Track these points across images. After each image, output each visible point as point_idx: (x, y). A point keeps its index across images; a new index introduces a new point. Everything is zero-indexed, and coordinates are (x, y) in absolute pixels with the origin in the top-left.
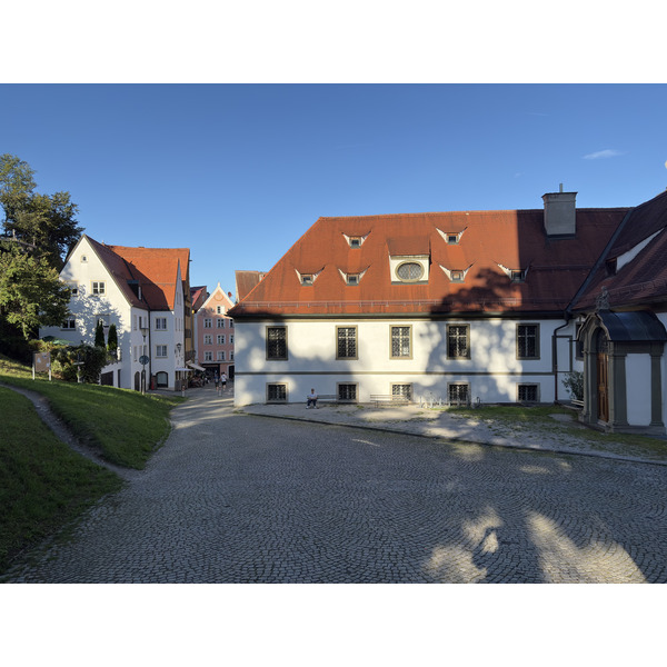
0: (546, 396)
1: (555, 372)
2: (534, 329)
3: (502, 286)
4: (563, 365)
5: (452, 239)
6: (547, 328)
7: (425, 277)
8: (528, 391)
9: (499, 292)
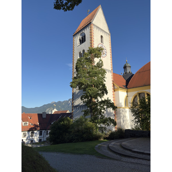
0: (42, 140)
1: (44, 137)
2: (42, 132)
3: (37, 127)
4: (45, 136)
5: (31, 118)
6: (43, 131)
7: (28, 125)
8: (40, 140)
9: (36, 128)
